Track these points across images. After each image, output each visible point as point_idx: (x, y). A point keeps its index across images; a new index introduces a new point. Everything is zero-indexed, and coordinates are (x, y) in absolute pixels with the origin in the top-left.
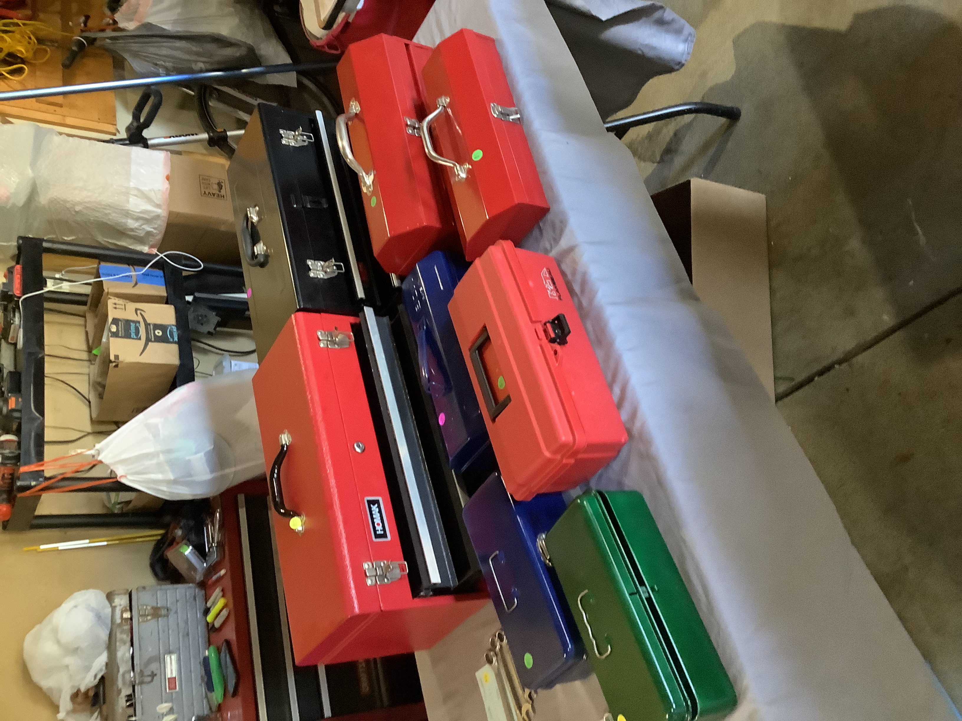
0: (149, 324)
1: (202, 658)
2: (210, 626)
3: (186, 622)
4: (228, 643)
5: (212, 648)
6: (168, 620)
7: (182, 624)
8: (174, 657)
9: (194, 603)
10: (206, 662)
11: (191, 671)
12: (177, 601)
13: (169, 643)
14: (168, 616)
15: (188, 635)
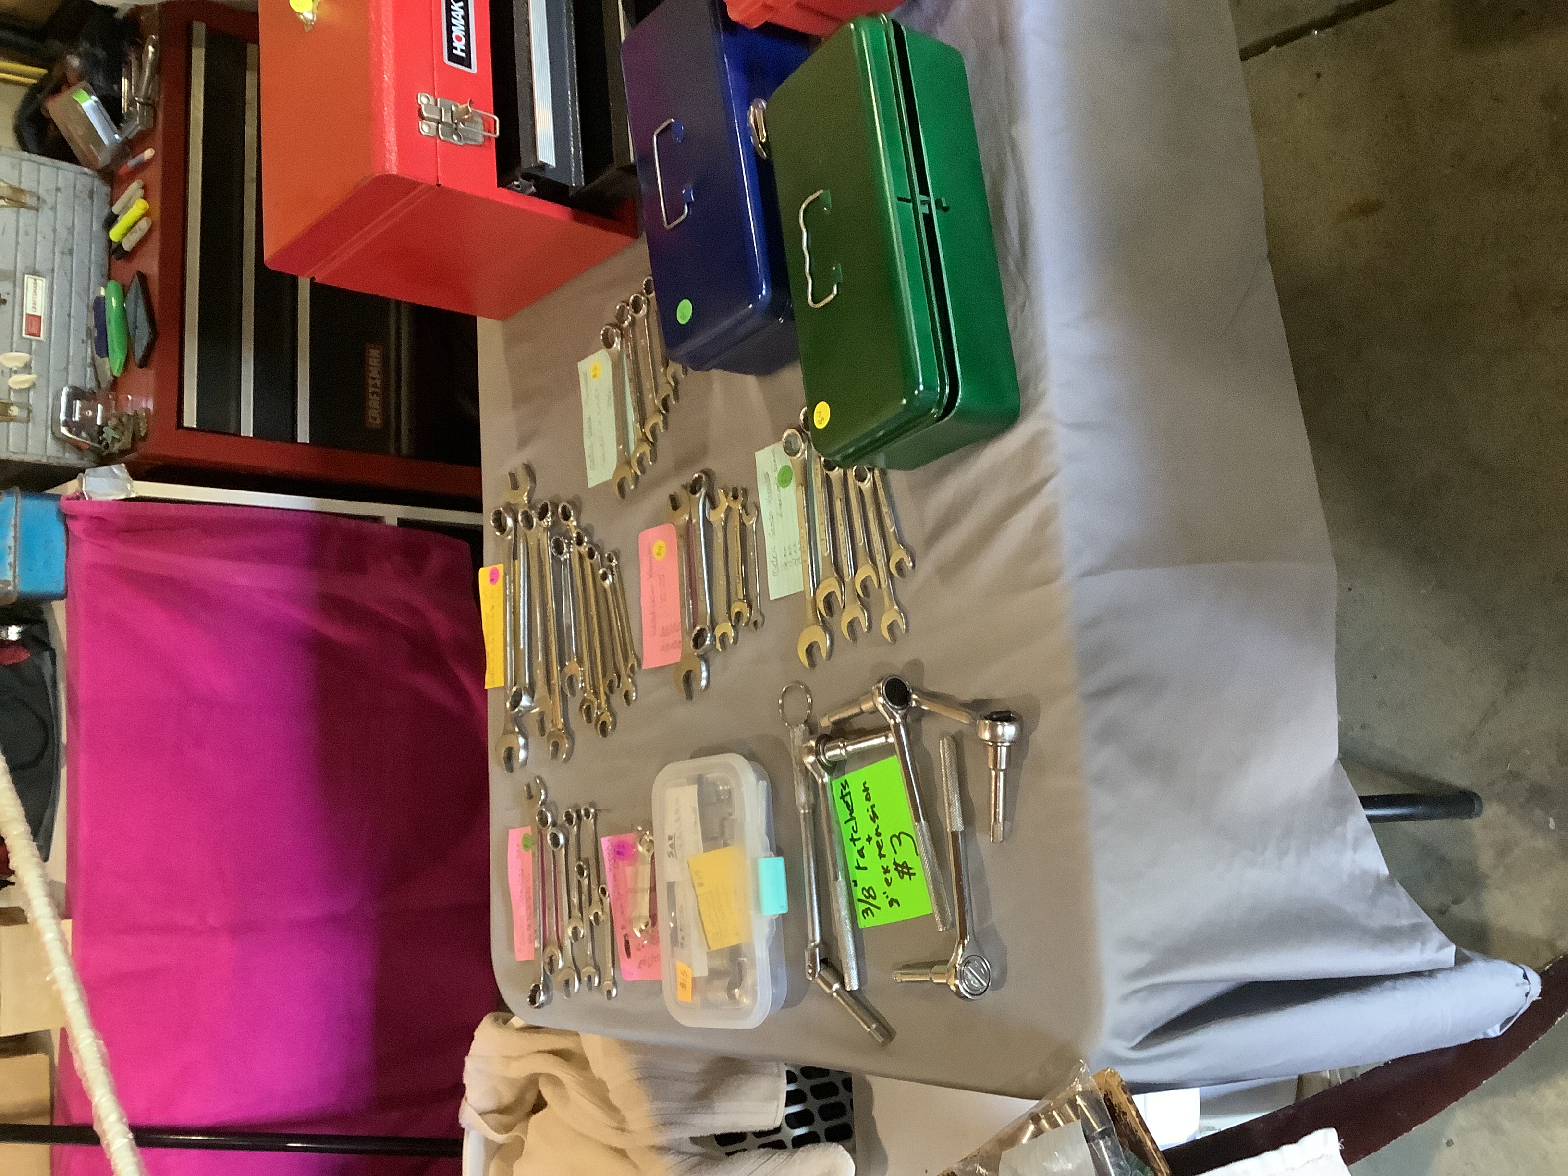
1: (92, 298)
2: (114, 246)
3: (71, 231)
4: (143, 278)
5: (112, 284)
6: (38, 217)
7: (62, 233)
8: (42, 283)
9: (88, 201)
10: (99, 306)
11: (69, 315)
12: (58, 189)
13: (35, 256)
14: (37, 210)
15: (71, 252)
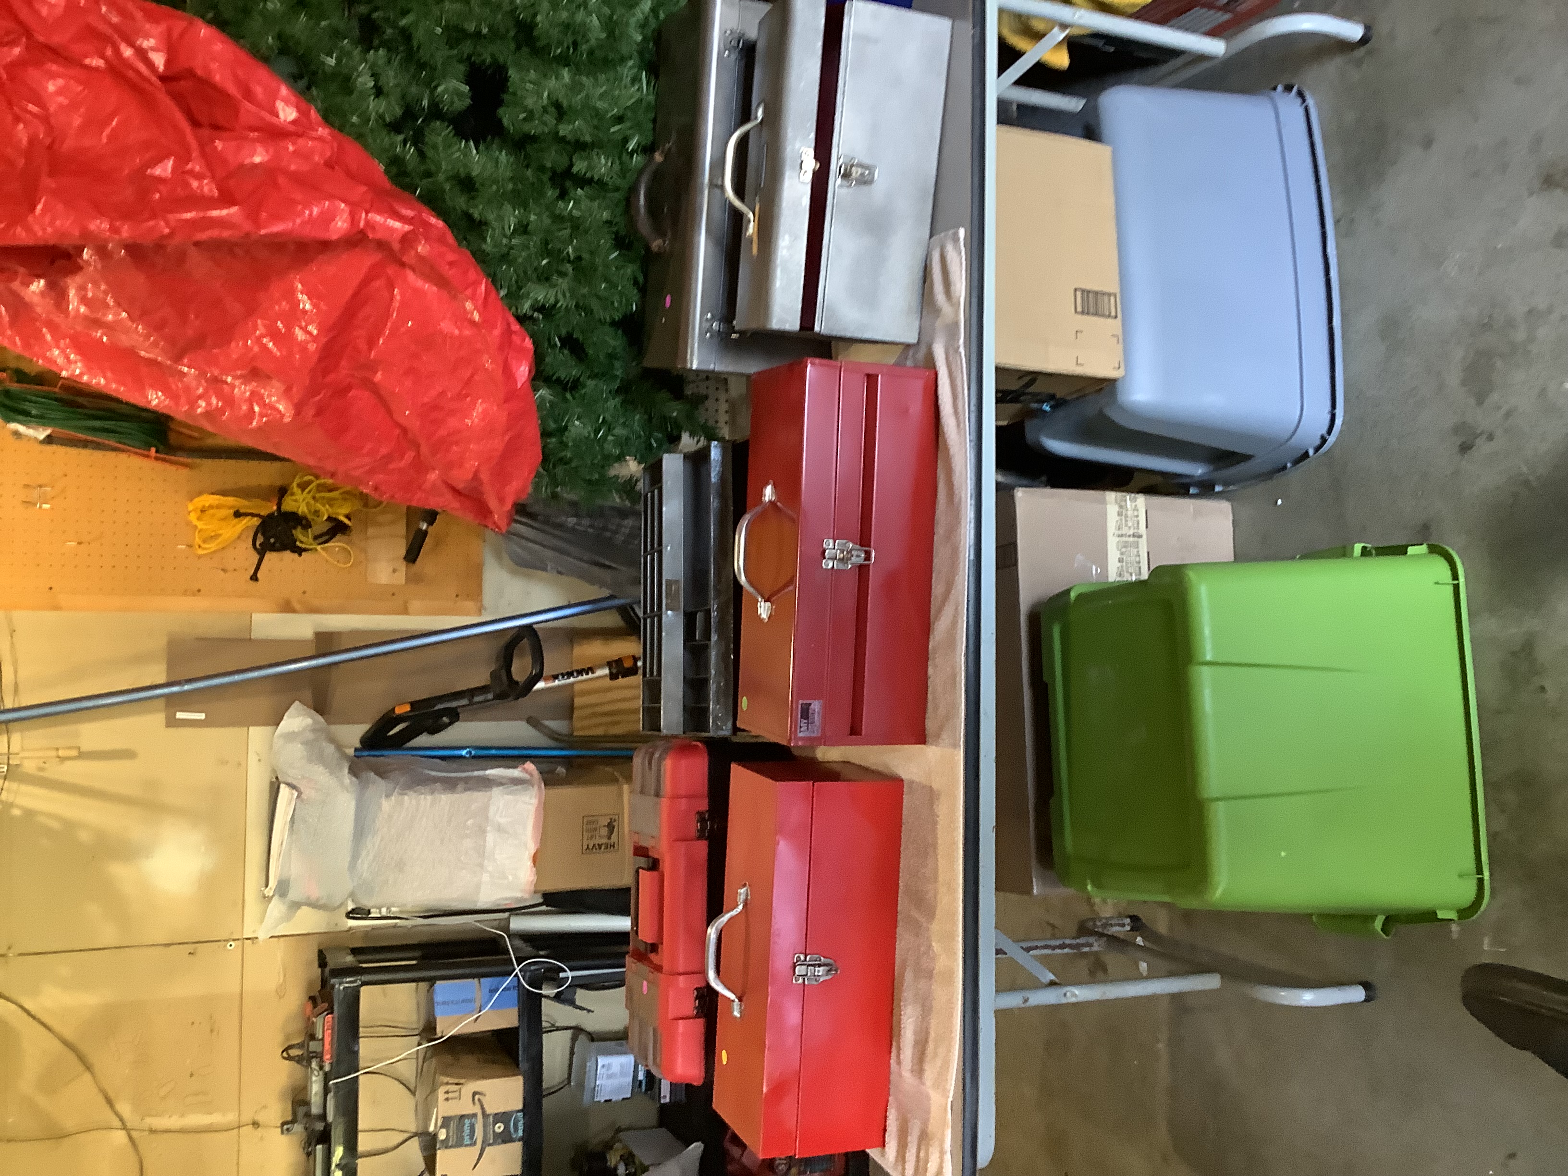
0: (489, 1115)
